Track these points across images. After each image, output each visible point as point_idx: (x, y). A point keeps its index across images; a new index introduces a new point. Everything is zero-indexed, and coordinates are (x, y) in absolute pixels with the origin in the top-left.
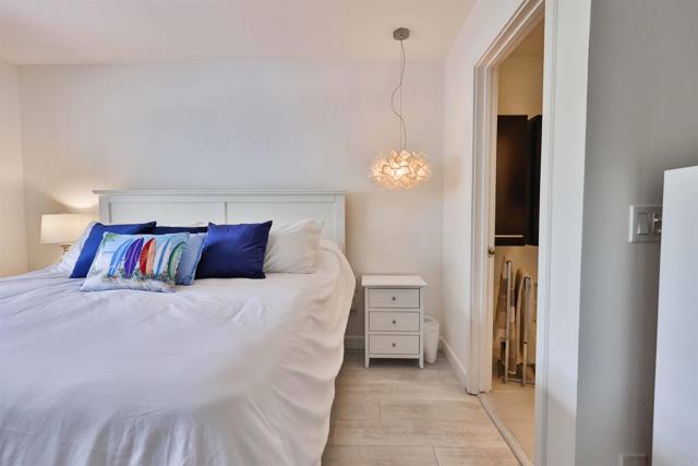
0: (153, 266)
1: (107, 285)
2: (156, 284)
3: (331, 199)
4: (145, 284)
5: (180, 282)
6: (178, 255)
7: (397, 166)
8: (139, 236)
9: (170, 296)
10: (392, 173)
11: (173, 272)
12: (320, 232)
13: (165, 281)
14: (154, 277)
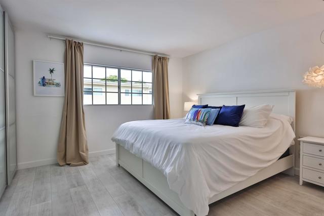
0: (200, 118)
1: (189, 122)
2: (200, 123)
3: (287, 94)
4: (198, 123)
5: (207, 124)
6: (207, 115)
7: (316, 75)
8: (198, 109)
9: (203, 127)
10: (313, 78)
11: (205, 120)
12: (271, 110)
13: (202, 123)
14: (200, 121)
